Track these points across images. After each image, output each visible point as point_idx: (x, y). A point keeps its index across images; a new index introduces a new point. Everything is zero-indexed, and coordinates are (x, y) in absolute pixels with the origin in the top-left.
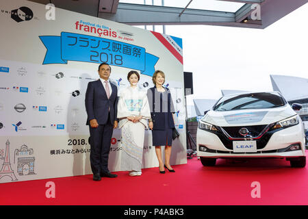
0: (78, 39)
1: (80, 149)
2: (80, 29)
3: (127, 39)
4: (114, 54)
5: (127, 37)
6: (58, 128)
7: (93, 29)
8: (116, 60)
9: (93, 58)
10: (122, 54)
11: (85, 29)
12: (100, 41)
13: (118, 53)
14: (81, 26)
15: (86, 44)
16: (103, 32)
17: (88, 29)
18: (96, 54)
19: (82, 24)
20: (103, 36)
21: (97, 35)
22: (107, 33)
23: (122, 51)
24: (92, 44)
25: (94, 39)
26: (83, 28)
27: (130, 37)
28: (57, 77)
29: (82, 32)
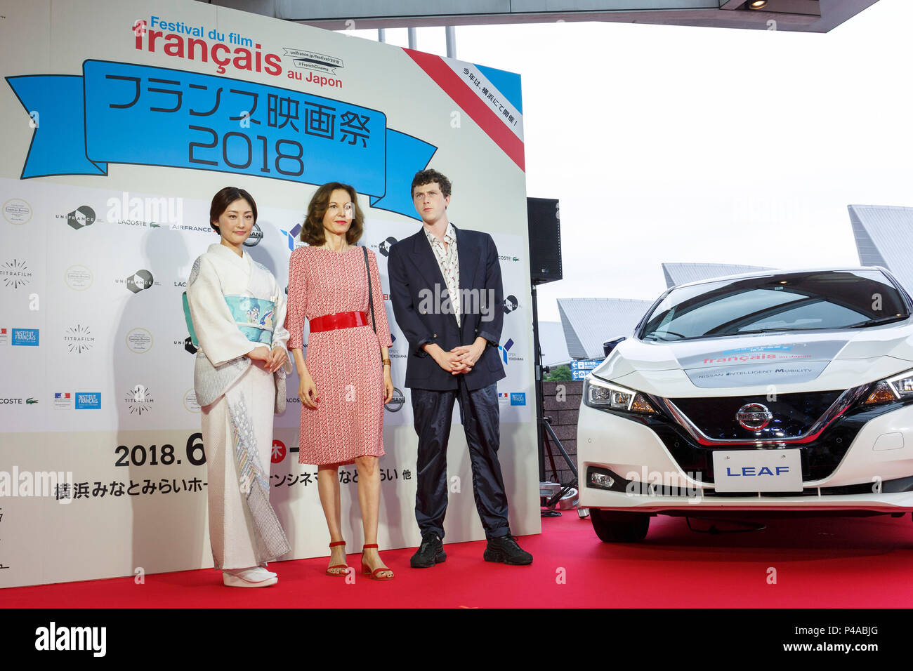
0: (145, 85)
1: (156, 481)
2: (152, 48)
3: (320, 81)
4: (273, 135)
5: (319, 72)
6: (78, 406)
7: (198, 49)
8: (281, 156)
9: (199, 153)
10: (301, 137)
11: (167, 48)
12: (222, 90)
13: (287, 133)
14: (153, 36)
15: (172, 101)
16: (232, 56)
17: (178, 47)
18: (209, 139)
19: (157, 29)
20: (231, 72)
21: (211, 68)
22: (246, 59)
23: (300, 123)
24: (193, 100)
25: (199, 83)
26: (160, 43)
27: (327, 73)
28: (73, 223)
29: (158, 58)
